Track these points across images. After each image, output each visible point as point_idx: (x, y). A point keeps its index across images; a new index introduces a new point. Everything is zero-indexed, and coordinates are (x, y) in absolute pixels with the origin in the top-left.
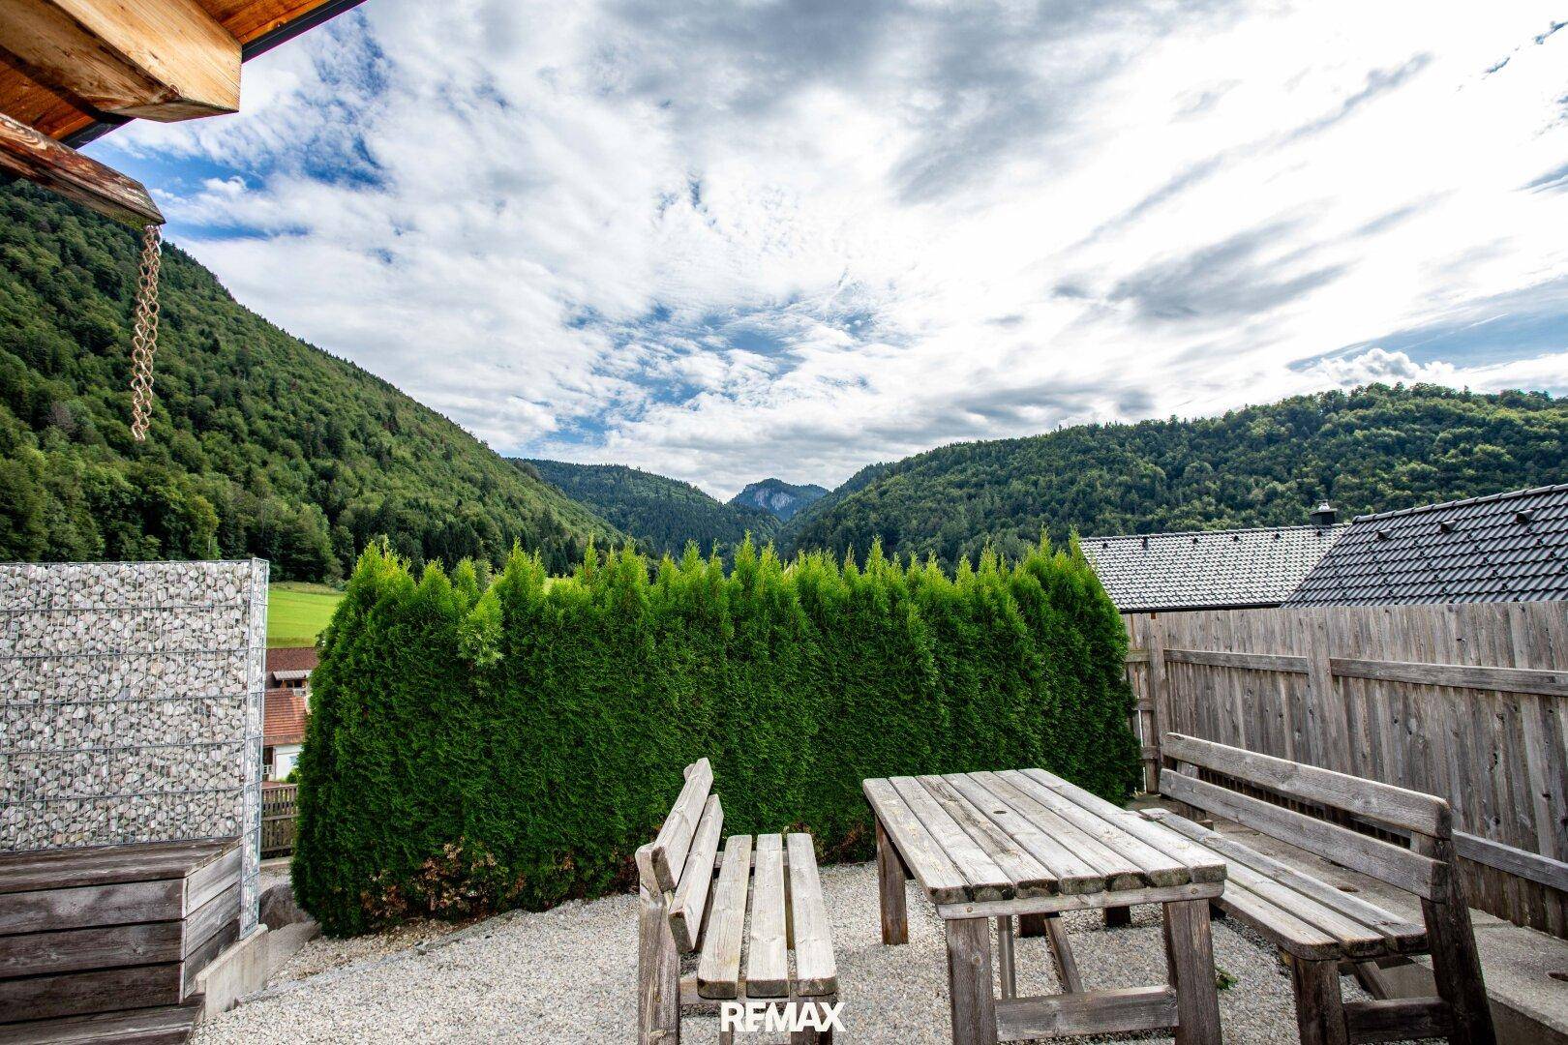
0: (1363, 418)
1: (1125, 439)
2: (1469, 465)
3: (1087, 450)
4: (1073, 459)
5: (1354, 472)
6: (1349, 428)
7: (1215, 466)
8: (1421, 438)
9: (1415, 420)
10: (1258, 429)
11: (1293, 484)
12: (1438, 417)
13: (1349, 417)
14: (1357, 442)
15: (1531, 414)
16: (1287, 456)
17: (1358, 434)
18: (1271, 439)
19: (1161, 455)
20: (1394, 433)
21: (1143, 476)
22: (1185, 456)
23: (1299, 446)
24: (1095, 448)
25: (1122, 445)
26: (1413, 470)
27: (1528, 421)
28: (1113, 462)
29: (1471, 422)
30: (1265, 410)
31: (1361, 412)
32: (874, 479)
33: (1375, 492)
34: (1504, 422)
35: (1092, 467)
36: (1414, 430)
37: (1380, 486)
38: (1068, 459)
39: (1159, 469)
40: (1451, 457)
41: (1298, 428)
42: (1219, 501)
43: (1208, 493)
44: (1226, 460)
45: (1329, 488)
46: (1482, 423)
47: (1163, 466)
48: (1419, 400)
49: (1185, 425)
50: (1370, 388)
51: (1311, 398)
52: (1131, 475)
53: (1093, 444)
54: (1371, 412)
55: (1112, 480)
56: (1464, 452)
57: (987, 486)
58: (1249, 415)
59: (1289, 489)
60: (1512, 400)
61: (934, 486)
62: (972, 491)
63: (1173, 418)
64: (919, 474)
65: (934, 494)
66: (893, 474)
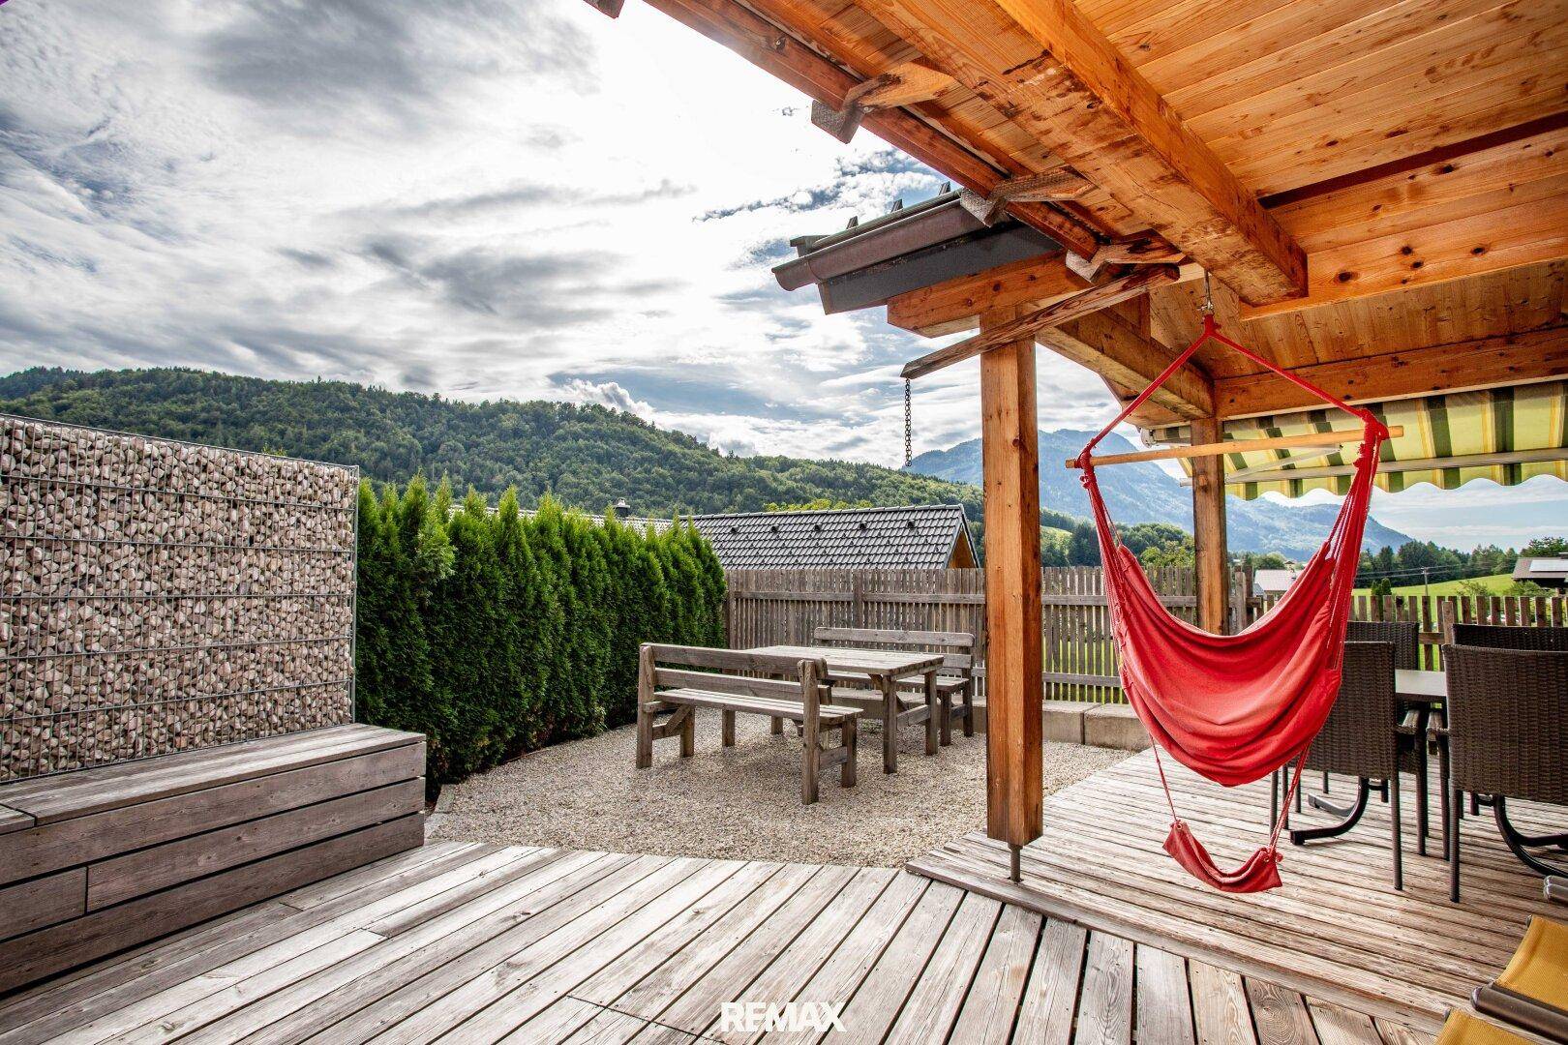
0: (586, 431)
1: (387, 406)
2: (648, 481)
3: (346, 409)
4: (330, 414)
5: (574, 473)
6: (576, 437)
7: (468, 448)
8: (622, 455)
9: (620, 440)
10: (508, 422)
11: (528, 475)
12: (634, 440)
13: (577, 427)
14: (580, 450)
15: (686, 451)
16: (527, 450)
17: (581, 442)
18: (517, 433)
19: (420, 428)
20: (605, 447)
21: (400, 446)
22: (442, 434)
23: (538, 443)
24: (354, 409)
25: (383, 411)
26: (614, 478)
27: (684, 455)
28: (372, 425)
29: (653, 449)
30: (515, 407)
31: (585, 425)
32: (49, 388)
33: (586, 492)
34: (671, 453)
35: (349, 427)
36: (619, 448)
37: (591, 487)
38: (324, 414)
39: (416, 442)
40: (638, 474)
41: (539, 428)
42: (467, 481)
43: (458, 472)
44: (478, 445)
45: (555, 483)
46: (659, 451)
47: (421, 439)
48: (624, 425)
49: (446, 405)
50: (595, 407)
51: (551, 405)
52: (388, 442)
53: (353, 404)
54: (591, 427)
55: (369, 444)
56: (647, 471)
57: (220, 426)
58: (503, 407)
59: (526, 479)
60: (677, 438)
61: (144, 413)
62: (200, 428)
63: (436, 396)
64: (124, 394)
65: (144, 423)
66: (81, 385)
